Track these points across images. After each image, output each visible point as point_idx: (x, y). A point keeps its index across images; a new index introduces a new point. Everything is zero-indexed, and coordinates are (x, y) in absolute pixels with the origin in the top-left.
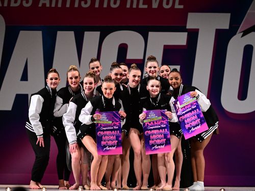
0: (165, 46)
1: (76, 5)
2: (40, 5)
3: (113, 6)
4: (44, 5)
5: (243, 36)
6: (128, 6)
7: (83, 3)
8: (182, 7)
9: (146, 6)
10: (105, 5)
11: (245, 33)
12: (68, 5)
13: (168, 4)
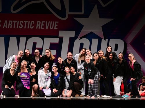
0: (51, 43)
1: (17, 28)
2: (4, 27)
3: (31, 28)
4: (5, 27)
5: (80, 39)
6: (37, 28)
7: (20, 27)
8: (57, 28)
9: (43, 28)
10: (28, 28)
11: (81, 38)
12: (14, 27)
13: (52, 27)
